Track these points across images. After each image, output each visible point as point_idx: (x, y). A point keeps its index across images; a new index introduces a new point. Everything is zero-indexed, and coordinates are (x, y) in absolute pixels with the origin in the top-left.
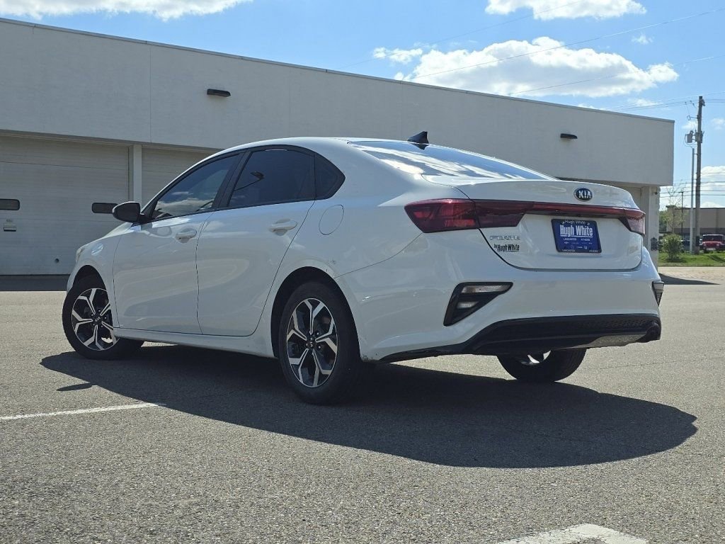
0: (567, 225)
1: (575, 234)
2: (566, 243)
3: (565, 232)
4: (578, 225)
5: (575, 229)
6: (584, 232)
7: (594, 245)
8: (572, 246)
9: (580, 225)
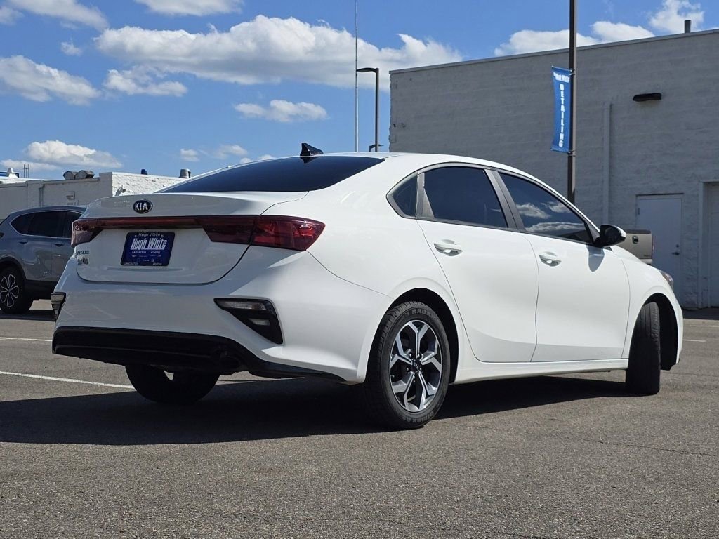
0: (140, 238)
1: (146, 247)
2: (134, 256)
3: (137, 245)
4: (152, 237)
5: (148, 243)
6: (157, 244)
7: (163, 258)
8: (139, 260)
9: (154, 237)
